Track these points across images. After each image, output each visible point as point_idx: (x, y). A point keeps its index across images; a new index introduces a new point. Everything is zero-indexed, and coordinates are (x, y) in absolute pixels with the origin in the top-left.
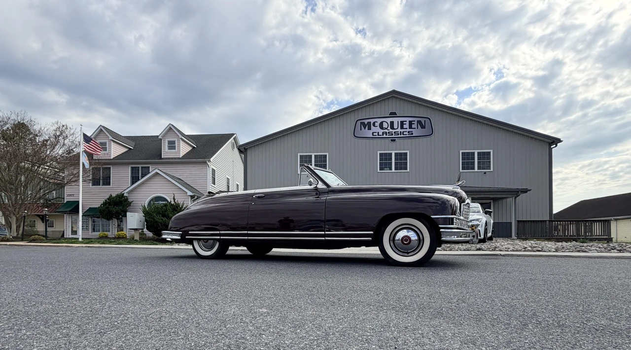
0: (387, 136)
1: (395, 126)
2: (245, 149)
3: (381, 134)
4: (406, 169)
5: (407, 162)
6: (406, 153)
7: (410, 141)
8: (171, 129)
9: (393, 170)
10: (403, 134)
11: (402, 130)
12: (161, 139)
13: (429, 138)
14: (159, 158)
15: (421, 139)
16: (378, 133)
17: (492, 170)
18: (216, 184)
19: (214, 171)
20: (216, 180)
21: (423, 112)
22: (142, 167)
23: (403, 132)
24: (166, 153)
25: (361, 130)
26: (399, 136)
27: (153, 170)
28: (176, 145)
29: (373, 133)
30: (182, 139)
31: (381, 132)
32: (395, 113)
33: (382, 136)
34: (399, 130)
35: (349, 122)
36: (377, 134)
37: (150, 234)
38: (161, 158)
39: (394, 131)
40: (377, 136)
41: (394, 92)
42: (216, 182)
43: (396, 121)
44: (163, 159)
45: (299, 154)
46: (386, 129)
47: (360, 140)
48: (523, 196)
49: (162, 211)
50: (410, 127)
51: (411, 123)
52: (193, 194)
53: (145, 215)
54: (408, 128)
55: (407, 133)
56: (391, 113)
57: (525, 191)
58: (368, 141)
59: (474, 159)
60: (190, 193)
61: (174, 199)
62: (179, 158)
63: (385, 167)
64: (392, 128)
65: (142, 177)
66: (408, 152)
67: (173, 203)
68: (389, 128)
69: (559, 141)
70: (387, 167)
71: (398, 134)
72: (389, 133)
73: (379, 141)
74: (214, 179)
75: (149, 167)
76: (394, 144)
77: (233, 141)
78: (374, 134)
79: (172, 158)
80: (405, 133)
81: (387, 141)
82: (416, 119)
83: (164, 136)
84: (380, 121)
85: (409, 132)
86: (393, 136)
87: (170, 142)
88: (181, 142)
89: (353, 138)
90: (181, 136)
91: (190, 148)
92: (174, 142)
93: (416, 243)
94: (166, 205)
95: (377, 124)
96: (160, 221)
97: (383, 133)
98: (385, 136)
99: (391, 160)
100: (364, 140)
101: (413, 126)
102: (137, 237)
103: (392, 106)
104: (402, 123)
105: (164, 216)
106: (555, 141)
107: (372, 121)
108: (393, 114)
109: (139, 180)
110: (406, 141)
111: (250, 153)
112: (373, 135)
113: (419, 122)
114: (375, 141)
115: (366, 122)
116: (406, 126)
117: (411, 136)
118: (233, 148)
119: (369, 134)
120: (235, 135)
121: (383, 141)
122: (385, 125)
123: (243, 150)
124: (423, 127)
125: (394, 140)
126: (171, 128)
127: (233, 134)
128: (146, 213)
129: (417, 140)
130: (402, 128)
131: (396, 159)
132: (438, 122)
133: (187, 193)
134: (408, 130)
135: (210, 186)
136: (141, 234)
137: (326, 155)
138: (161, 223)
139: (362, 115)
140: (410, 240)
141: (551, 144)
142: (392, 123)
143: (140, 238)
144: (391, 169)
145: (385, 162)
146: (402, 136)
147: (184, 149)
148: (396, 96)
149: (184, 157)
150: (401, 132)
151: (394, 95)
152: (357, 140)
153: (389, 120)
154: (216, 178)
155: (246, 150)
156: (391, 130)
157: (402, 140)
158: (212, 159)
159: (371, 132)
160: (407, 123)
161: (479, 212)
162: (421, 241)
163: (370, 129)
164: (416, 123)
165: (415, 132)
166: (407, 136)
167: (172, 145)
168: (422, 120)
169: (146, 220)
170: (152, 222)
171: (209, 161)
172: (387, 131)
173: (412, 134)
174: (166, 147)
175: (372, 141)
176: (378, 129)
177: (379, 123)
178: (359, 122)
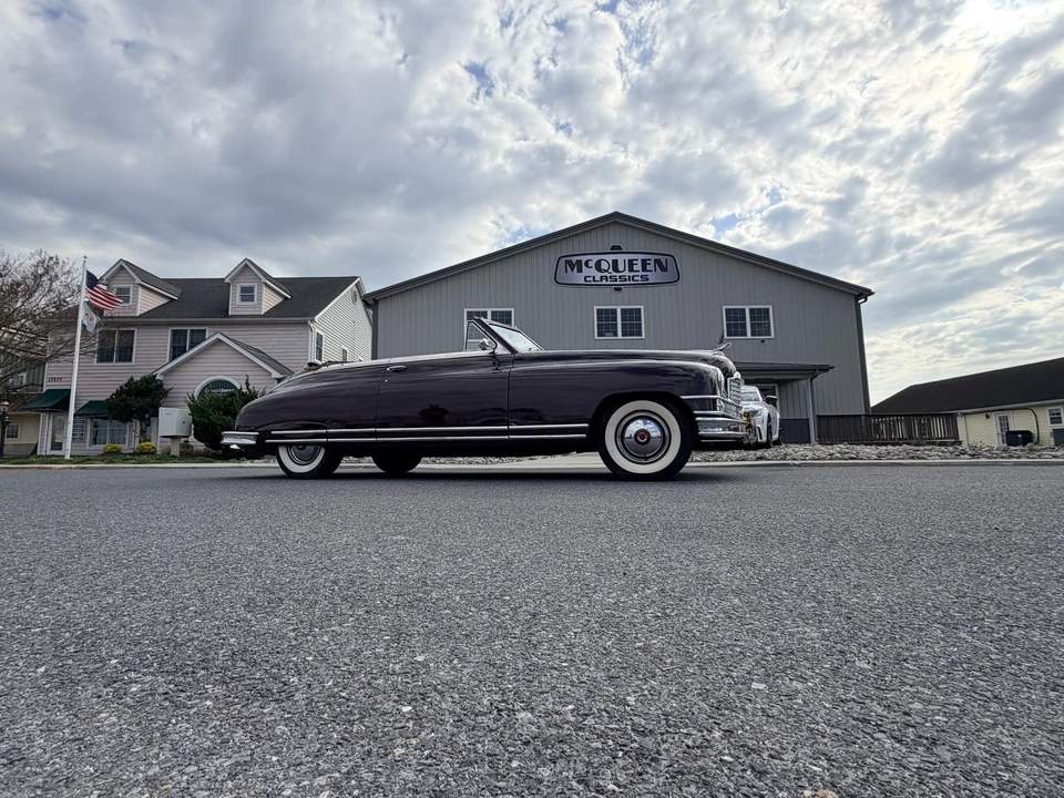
0: (609, 283)
1: (621, 268)
2: (374, 300)
3: (598, 278)
4: (640, 335)
5: (640, 324)
6: (639, 310)
7: (644, 290)
8: (246, 268)
9: (620, 336)
10: (633, 280)
11: (632, 274)
12: (229, 284)
13: (673, 287)
14: (224, 315)
15: (662, 288)
16: (594, 277)
17: (773, 336)
19: (320, 338)
20: (323, 352)
21: (663, 247)
22: (192, 331)
23: (633, 276)
24: (236, 306)
25: (566, 272)
26: (627, 282)
27: (212, 333)
28: (256, 293)
29: (585, 277)
30: (265, 284)
31: (598, 275)
32: (619, 248)
33: (600, 283)
34: (627, 273)
35: (548, 259)
36: (591, 279)
37: (200, 446)
38: (227, 315)
39: (618, 274)
40: (593, 283)
41: (616, 214)
42: (323, 355)
43: (621, 258)
44: (232, 316)
45: (466, 310)
46: (607, 271)
47: (566, 288)
48: (822, 376)
49: (225, 406)
50: (644, 269)
51: (644, 262)
52: (281, 376)
53: (192, 411)
54: (641, 271)
55: (639, 278)
56: (613, 248)
57: (825, 369)
58: (577, 289)
59: (744, 319)
60: (277, 376)
61: (247, 384)
62: (259, 316)
63: (606, 332)
64: (616, 270)
65: (192, 347)
66: (642, 307)
67: (244, 390)
68: (611, 270)
69: (870, 293)
70: (609, 331)
71: (626, 280)
72: (611, 277)
73: (596, 290)
74: (319, 351)
75: (205, 330)
76: (618, 294)
77: (356, 288)
78: (588, 279)
79: (247, 316)
80: (635, 278)
81: (609, 290)
82: (653, 257)
83: (234, 279)
84: (595, 258)
85: (641, 277)
86: (618, 283)
87: (243, 290)
88: (264, 288)
89: (554, 285)
90: (264, 280)
91: (280, 300)
92: (251, 289)
94: (232, 395)
95: (590, 264)
97: (601, 277)
98: (604, 282)
99: (616, 321)
100: (571, 289)
101: (648, 267)
102: (175, 451)
103: (616, 236)
104: (631, 262)
105: (227, 413)
106: (864, 293)
107: (584, 259)
108: (616, 249)
110: (638, 290)
111: (382, 308)
112: (586, 281)
113: (658, 262)
114: (590, 290)
115: (574, 259)
116: (638, 267)
117: (646, 283)
118: (355, 300)
119: (579, 278)
120: (358, 279)
121: (602, 289)
122: (604, 266)
123: (371, 302)
124: (664, 269)
125: (620, 289)
126: (246, 266)
127: (355, 278)
128: (196, 409)
129: (656, 288)
130: (631, 270)
131: (623, 320)
132: (687, 260)
133: (270, 374)
134: (641, 273)
136: (182, 446)
137: (510, 312)
139: (566, 249)
140: (650, 438)
141: (857, 297)
142: (615, 262)
143: (181, 452)
144: (616, 335)
145: (606, 322)
146: (632, 282)
147: (268, 300)
148: (620, 221)
149: (268, 314)
150: (629, 276)
151: (616, 220)
152: (560, 288)
153: (610, 258)
154: (323, 349)
155: (376, 302)
156: (614, 274)
157: (632, 289)
158: (316, 318)
159: (582, 275)
160: (639, 263)
161: (756, 400)
163: (580, 270)
164: (652, 262)
165: (652, 277)
166: (640, 282)
167: (248, 294)
168: (663, 259)
169: (194, 422)
170: (204, 424)
171: (313, 321)
172: (609, 275)
173: (647, 279)
174: (238, 298)
175: (583, 289)
176: (593, 272)
177: (594, 262)
178: (563, 260)
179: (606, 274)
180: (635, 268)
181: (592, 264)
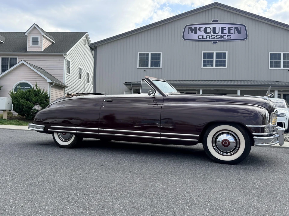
0: (210, 39)
1: (217, 31)
2: (95, 46)
3: (205, 37)
4: (225, 66)
5: (225, 60)
6: (225, 53)
7: (228, 43)
8: (35, 28)
9: (214, 66)
10: (223, 38)
11: (222, 35)
12: (27, 36)
13: (244, 42)
14: (24, 51)
15: (237, 42)
16: (203, 36)
18: (70, 73)
19: (69, 62)
20: (70, 69)
21: (240, 21)
22: (11, 58)
23: (223, 36)
24: (31, 47)
25: (189, 34)
26: (220, 39)
27: (20, 61)
28: (39, 41)
29: (198, 36)
30: (43, 36)
31: (205, 35)
32: (217, 21)
33: (206, 39)
34: (220, 34)
35: (179, 27)
37: (16, 114)
38: (26, 51)
39: (215, 35)
40: (202, 39)
41: (216, 4)
42: (70, 71)
43: (217, 27)
44: (28, 52)
45: (138, 53)
46: (209, 33)
47: (188, 42)
49: (27, 96)
50: (229, 32)
51: (229, 29)
52: (52, 82)
53: (12, 99)
54: (227, 33)
55: (226, 37)
56: (214, 21)
58: (194, 43)
59: (280, 59)
60: (49, 81)
61: (36, 86)
62: (41, 52)
63: (207, 64)
64: (214, 32)
65: (11, 66)
66: (227, 52)
67: (35, 89)
68: (212, 33)
70: (209, 64)
71: (219, 38)
72: (211, 36)
73: (203, 43)
74: (69, 69)
75: (16, 58)
76: (215, 45)
77: (85, 38)
78: (200, 37)
79: (35, 52)
80: (224, 37)
81: (211, 43)
82: (234, 26)
83: (29, 33)
84: (204, 26)
85: (227, 36)
86: (215, 39)
87: (34, 39)
88: (43, 38)
89: (182, 40)
90: (43, 34)
91: (50, 44)
92: (37, 39)
93: (234, 145)
94: (29, 91)
96: (25, 104)
97: (207, 36)
98: (208, 39)
99: (213, 59)
100: (191, 42)
101: (231, 31)
102: (5, 117)
103: (215, 15)
104: (223, 29)
105: (27, 100)
107: (198, 26)
108: (215, 22)
109: (8, 69)
110: (225, 43)
111: (98, 50)
112: (198, 38)
113: (236, 28)
114: (200, 43)
115: (193, 27)
116: (226, 31)
117: (229, 39)
118: (85, 44)
119: (195, 37)
120: (87, 33)
121: (206, 43)
122: (208, 30)
123: (93, 47)
124: (239, 32)
125: (216, 43)
126: (35, 27)
127: (85, 33)
128: (14, 98)
129: (234, 42)
130: (222, 32)
131: (216, 58)
132: (251, 28)
133: (46, 80)
134: (227, 34)
135: (66, 75)
136: (8, 113)
137: (160, 54)
138: (25, 106)
139: (190, 21)
140: (229, 143)
142: (214, 28)
143: (8, 117)
144: (212, 66)
145: (208, 59)
146: (222, 39)
147: (45, 44)
148: (218, 7)
149: (45, 50)
150: (221, 36)
151: (216, 7)
152: (185, 42)
153: (212, 26)
154: (71, 68)
155: (96, 47)
156: (213, 34)
157: (222, 43)
158: (67, 53)
159: (197, 35)
160: (227, 29)
161: (283, 107)
162: (237, 143)
163: (196, 33)
164: (233, 29)
165: (233, 36)
166: (227, 39)
167: (35, 41)
168: (239, 27)
169: (13, 103)
170: (18, 104)
171: (66, 55)
172: (210, 35)
173: (230, 37)
174: (31, 43)
175: (197, 43)
176: (202, 33)
177: (204, 28)
178: (187, 27)
179: (209, 35)
180: (224, 31)
181: (202, 29)
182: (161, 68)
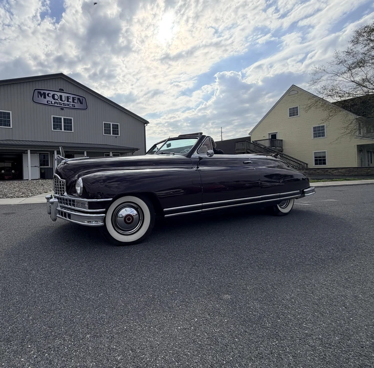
0: (58, 105)
1: (63, 99)
3: (53, 103)
4: (72, 130)
5: (72, 126)
6: (71, 119)
7: (73, 111)
9: (63, 130)
11: (68, 103)
13: (85, 111)
15: (80, 111)
17: (119, 135)
21: (81, 93)
25: (38, 97)
26: (66, 107)
29: (47, 101)
31: (53, 101)
32: (63, 90)
33: (54, 105)
34: (66, 102)
35: (29, 89)
36: (50, 102)
39: (62, 102)
40: (51, 104)
43: (64, 95)
47: (38, 105)
50: (73, 102)
51: (73, 99)
56: (60, 89)
58: (44, 106)
59: (110, 128)
64: (61, 100)
68: (59, 100)
70: (58, 128)
71: (65, 105)
73: (52, 108)
76: (63, 111)
80: (70, 105)
81: (58, 109)
82: (77, 97)
85: (72, 105)
86: (62, 106)
89: (32, 103)
95: (50, 95)
97: (55, 102)
98: (56, 105)
99: (61, 123)
100: (41, 106)
101: (75, 101)
103: (61, 84)
106: (147, 123)
107: (47, 92)
108: (61, 90)
110: (71, 110)
112: (47, 103)
113: (79, 99)
114: (49, 107)
115: (42, 92)
116: (71, 100)
117: (74, 108)
119: (44, 101)
121: (55, 108)
122: (56, 97)
124: (81, 103)
125: (63, 109)
129: (78, 111)
130: (68, 101)
131: (64, 123)
132: (90, 100)
134: (72, 103)
137: (10, 113)
139: (39, 86)
141: (145, 124)
142: (61, 96)
144: (61, 129)
145: (57, 123)
146: (68, 107)
148: (63, 78)
151: (61, 76)
152: (35, 104)
153: (59, 94)
156: (60, 102)
157: (68, 110)
160: (71, 98)
163: (45, 98)
164: (77, 99)
165: (77, 106)
166: (71, 107)
168: (81, 98)
173: (75, 106)
175: (47, 107)
176: (51, 99)
177: (52, 94)
178: (36, 91)
179: (57, 101)
180: (70, 100)
182: (11, 127)
